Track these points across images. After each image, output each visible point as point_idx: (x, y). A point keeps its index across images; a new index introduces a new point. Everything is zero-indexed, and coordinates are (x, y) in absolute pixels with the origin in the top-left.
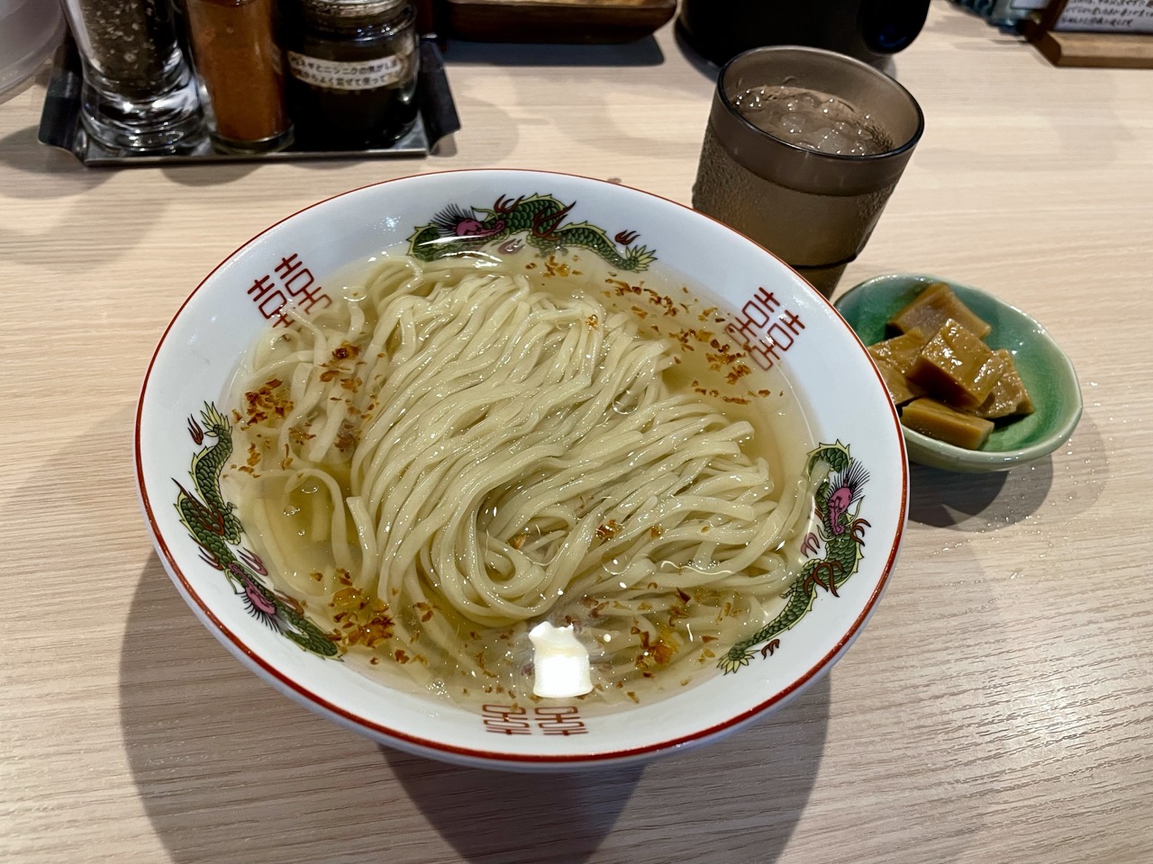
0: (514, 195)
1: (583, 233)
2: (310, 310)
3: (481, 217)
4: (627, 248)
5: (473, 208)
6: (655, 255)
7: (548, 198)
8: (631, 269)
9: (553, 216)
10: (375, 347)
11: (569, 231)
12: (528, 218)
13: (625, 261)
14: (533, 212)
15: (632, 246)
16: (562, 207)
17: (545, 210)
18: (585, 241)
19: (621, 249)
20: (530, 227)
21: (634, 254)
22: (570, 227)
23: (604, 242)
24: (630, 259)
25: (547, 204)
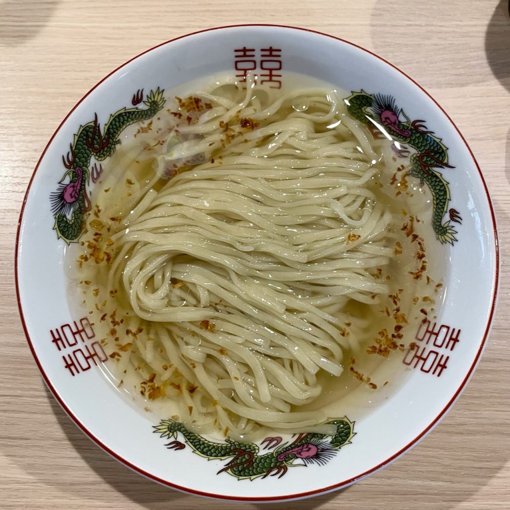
0: (430, 126)
1: (441, 186)
2: (264, 83)
3: (402, 119)
4: (449, 221)
5: (402, 110)
6: (455, 243)
7: (444, 149)
8: (437, 233)
9: (437, 160)
10: (259, 134)
11: (436, 177)
12: (425, 146)
13: (440, 226)
14: (430, 146)
15: (452, 223)
16: (445, 161)
17: (437, 152)
18: (437, 191)
19: (446, 218)
20: (421, 151)
21: (448, 228)
22: (438, 175)
24: (443, 228)
25: (441, 151)
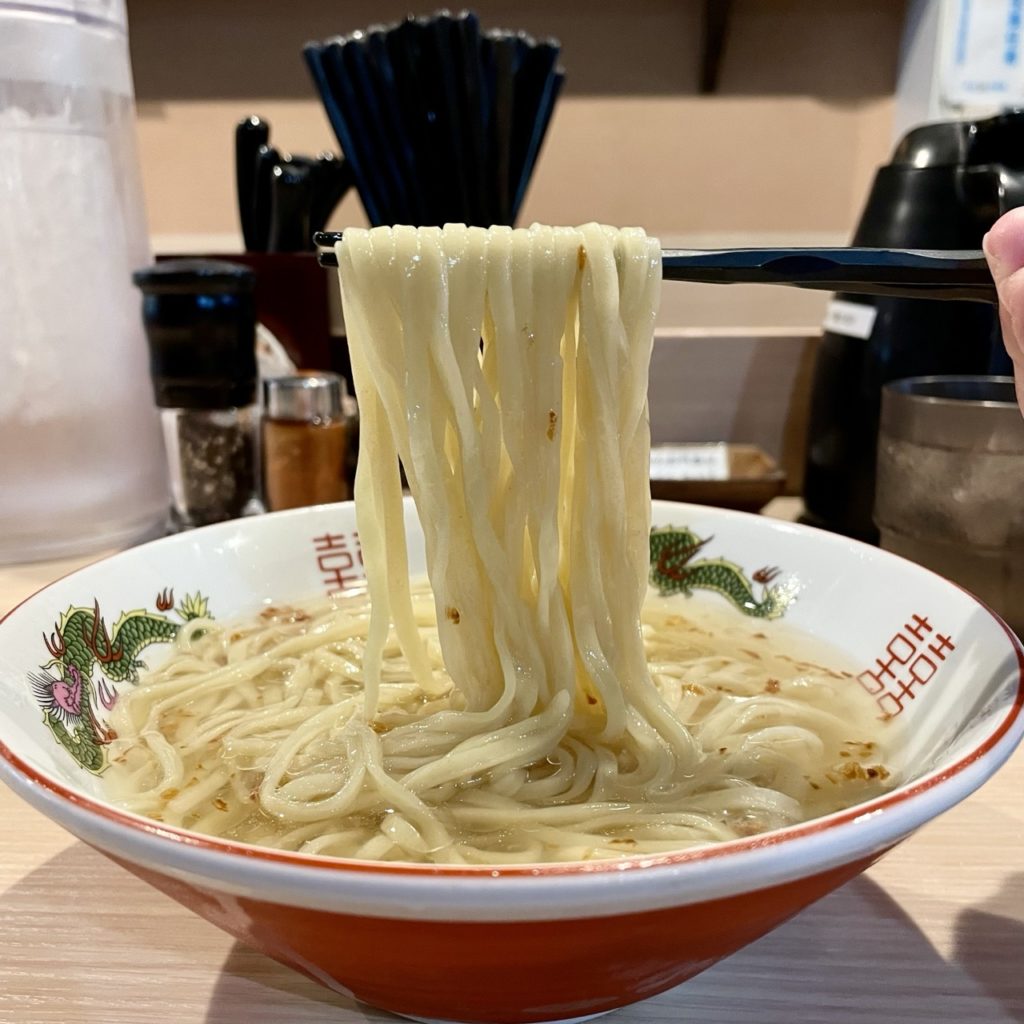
1: (716, 571)
7: (683, 531)
8: (764, 616)
9: (685, 550)
11: (700, 568)
13: (759, 606)
15: (770, 585)
16: (696, 541)
17: (677, 543)
19: (758, 591)
21: (771, 595)
22: (701, 563)
23: (739, 581)
24: (765, 603)
25: (680, 537)
